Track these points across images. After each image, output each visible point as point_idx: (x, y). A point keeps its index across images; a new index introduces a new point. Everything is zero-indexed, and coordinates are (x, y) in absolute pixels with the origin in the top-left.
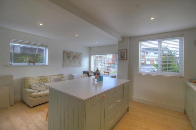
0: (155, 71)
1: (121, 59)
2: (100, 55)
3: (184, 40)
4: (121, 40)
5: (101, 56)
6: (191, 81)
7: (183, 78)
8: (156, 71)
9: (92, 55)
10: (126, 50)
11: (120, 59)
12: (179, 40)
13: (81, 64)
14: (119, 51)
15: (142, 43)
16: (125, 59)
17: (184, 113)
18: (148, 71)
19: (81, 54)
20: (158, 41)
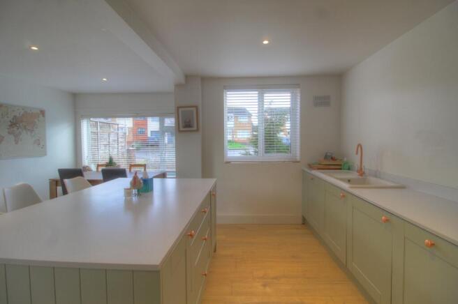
0: (250, 155)
1: (184, 129)
2: (106, 117)
3: (299, 95)
4: (182, 81)
5: (109, 120)
6: (311, 166)
7: (298, 162)
8: (251, 153)
9: (84, 117)
10: (196, 107)
11: (181, 129)
12: (289, 95)
13: (44, 147)
14: (178, 108)
15: (228, 93)
16: (195, 128)
17: (303, 224)
18: (239, 155)
19: (43, 112)
20: (257, 92)
